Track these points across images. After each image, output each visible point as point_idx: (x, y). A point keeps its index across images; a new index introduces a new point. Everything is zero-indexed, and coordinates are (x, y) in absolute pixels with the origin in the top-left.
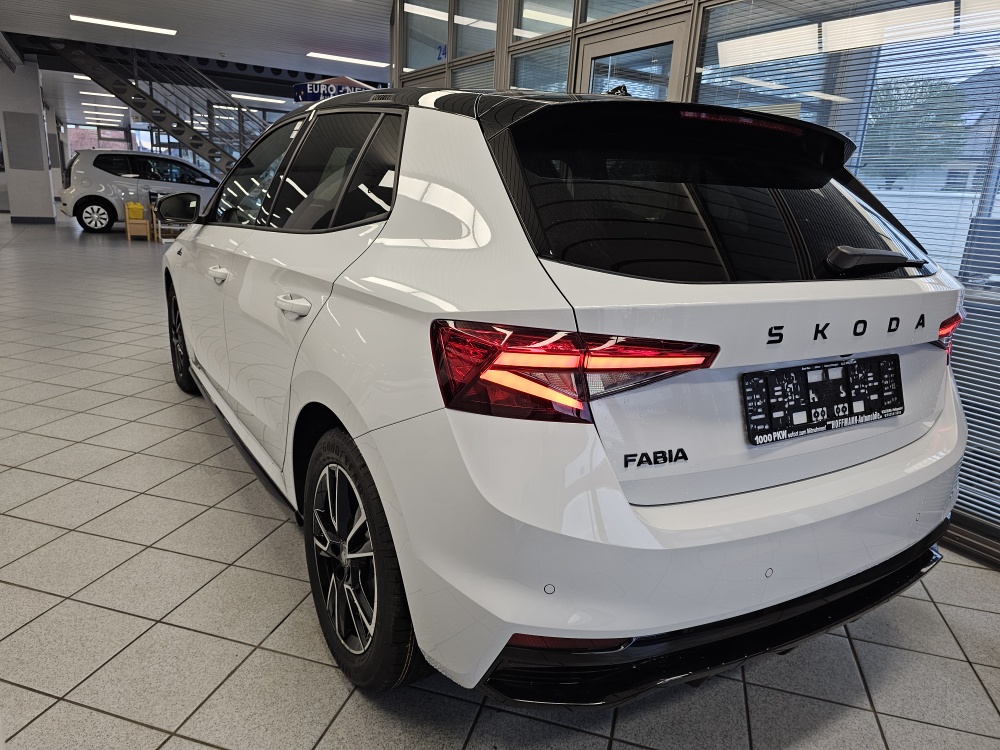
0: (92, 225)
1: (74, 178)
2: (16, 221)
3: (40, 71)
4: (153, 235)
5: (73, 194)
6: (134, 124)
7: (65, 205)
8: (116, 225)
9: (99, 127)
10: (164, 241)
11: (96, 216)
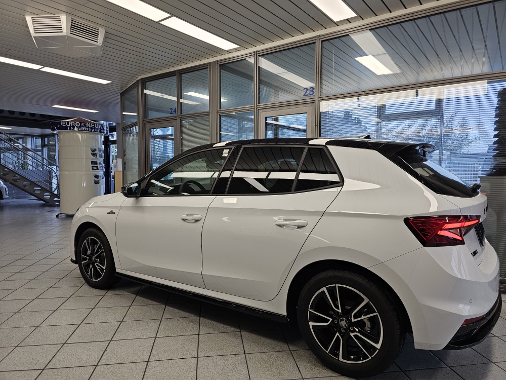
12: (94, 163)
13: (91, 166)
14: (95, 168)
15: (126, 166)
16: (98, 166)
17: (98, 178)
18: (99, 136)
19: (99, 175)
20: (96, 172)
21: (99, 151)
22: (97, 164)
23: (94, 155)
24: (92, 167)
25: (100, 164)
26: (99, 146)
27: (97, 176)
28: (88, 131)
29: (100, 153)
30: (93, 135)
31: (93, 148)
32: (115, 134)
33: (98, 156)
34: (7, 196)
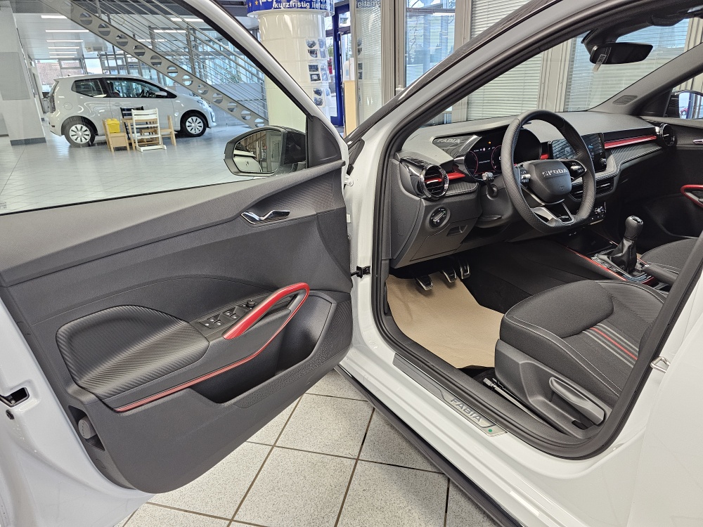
0: (78, 141)
1: (57, 103)
2: (14, 143)
3: (14, 14)
4: (130, 144)
5: (59, 116)
6: (86, 54)
7: (54, 126)
8: (97, 139)
9: (60, 59)
10: (142, 149)
11: (80, 133)
12: (313, 68)
13: (309, 73)
14: (315, 77)
15: (363, 71)
16: (320, 72)
17: (320, 95)
18: (319, 16)
19: (322, 89)
20: (316, 85)
21: (320, 44)
22: (317, 70)
23: (312, 52)
24: (311, 75)
25: (322, 69)
26: (319, 35)
27: (318, 92)
28: (301, 7)
29: (322, 50)
30: (310, 17)
31: (311, 41)
32: (348, 14)
33: (319, 55)
34: (215, 124)
